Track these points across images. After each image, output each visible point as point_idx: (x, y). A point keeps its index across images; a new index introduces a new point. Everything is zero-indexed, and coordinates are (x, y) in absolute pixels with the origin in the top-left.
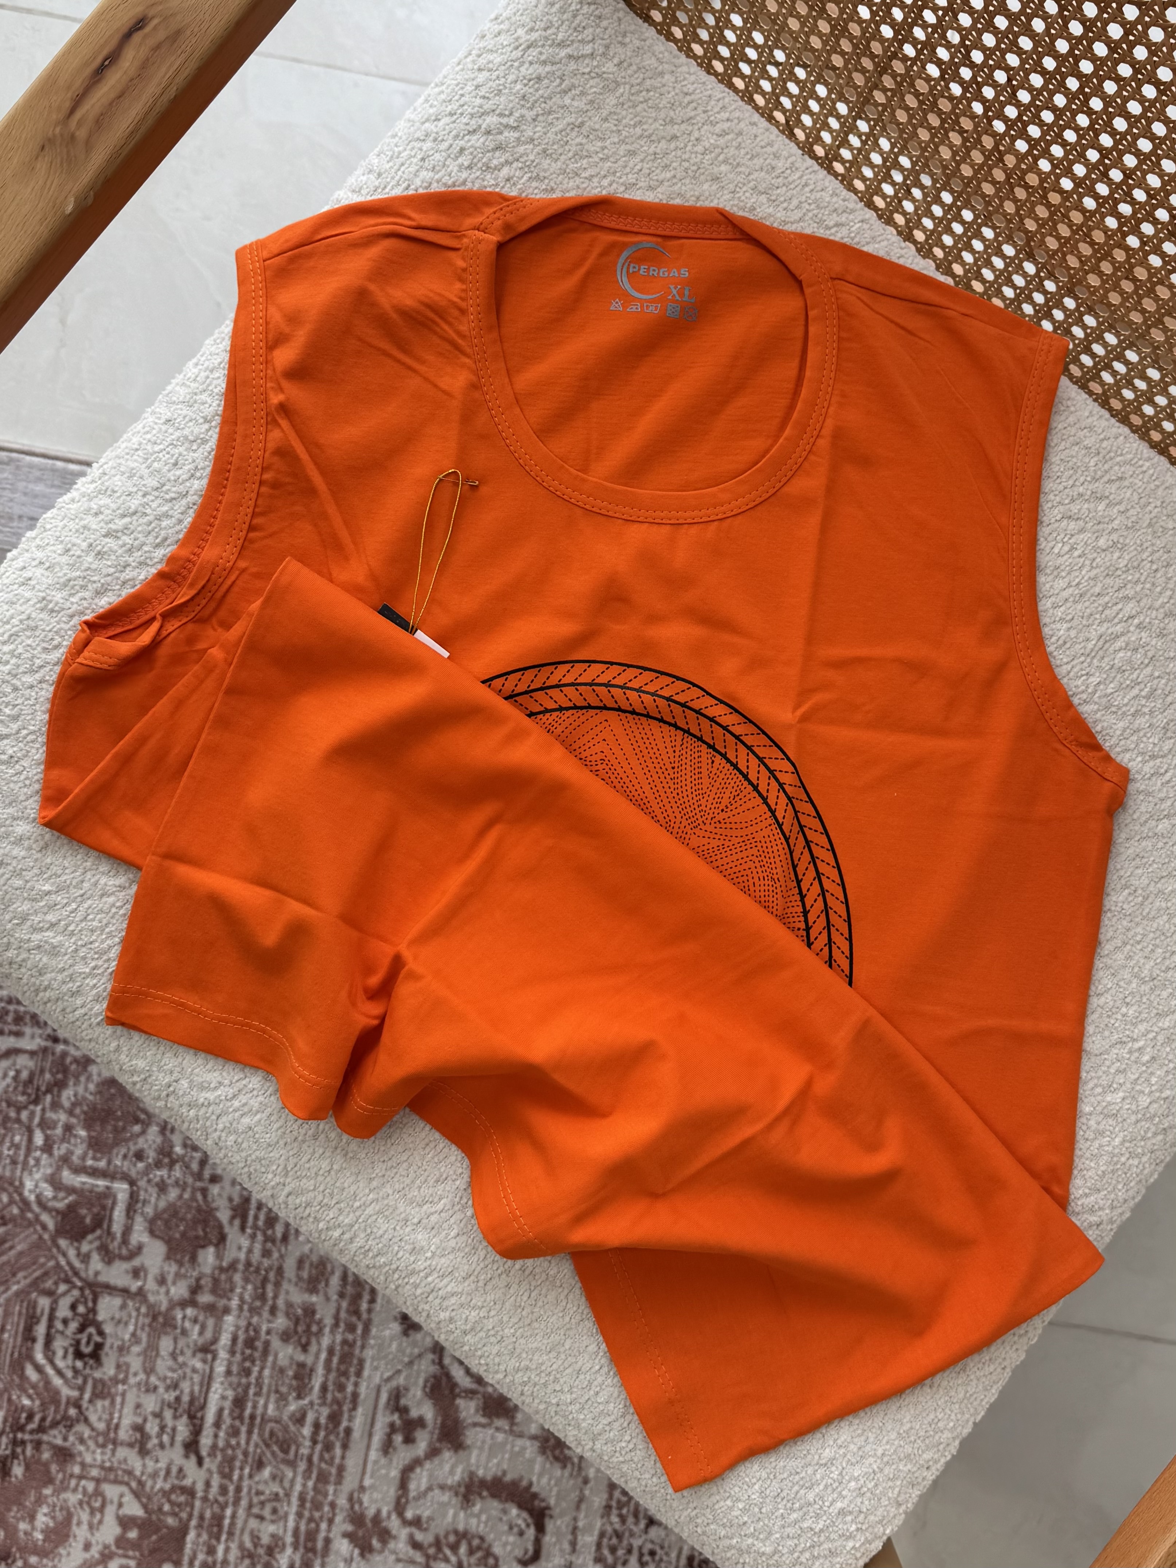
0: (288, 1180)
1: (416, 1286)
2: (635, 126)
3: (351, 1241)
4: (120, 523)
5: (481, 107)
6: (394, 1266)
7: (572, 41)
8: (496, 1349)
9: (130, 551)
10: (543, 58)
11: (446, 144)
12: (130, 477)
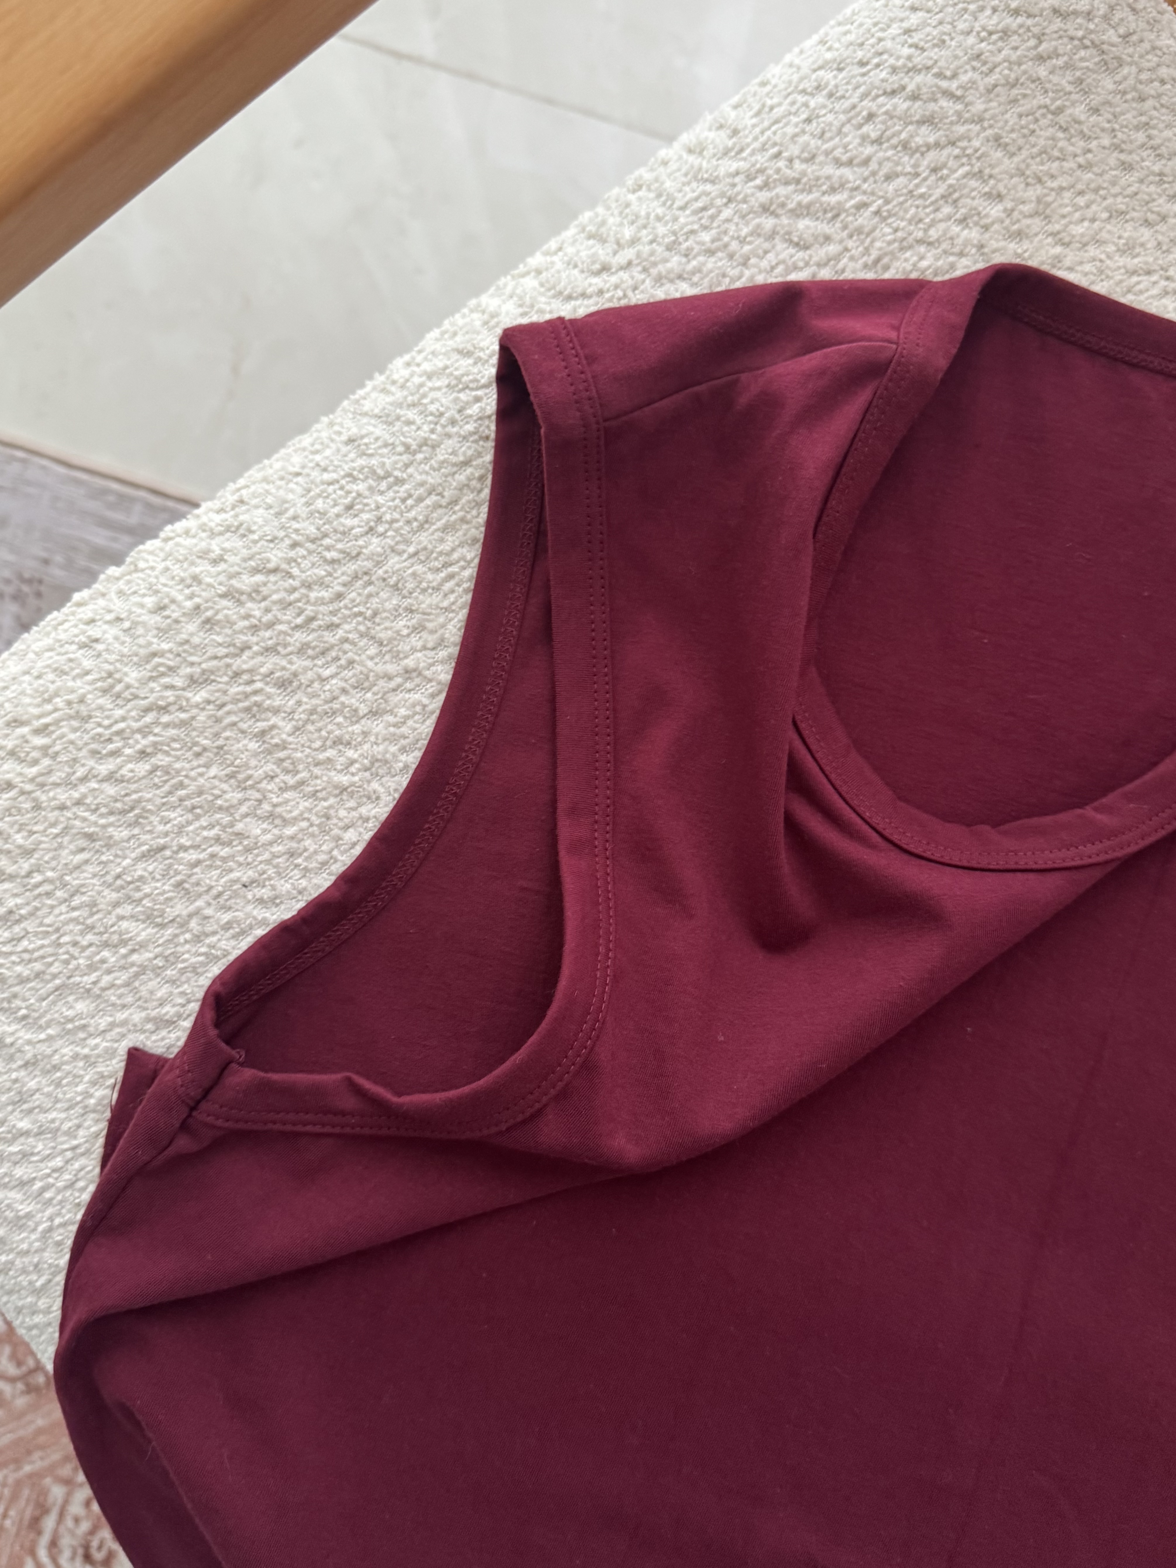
2: (1137, 128)
4: (249, 581)
5: (909, 58)
9: (255, 629)
11: (847, 104)
12: (278, 514)
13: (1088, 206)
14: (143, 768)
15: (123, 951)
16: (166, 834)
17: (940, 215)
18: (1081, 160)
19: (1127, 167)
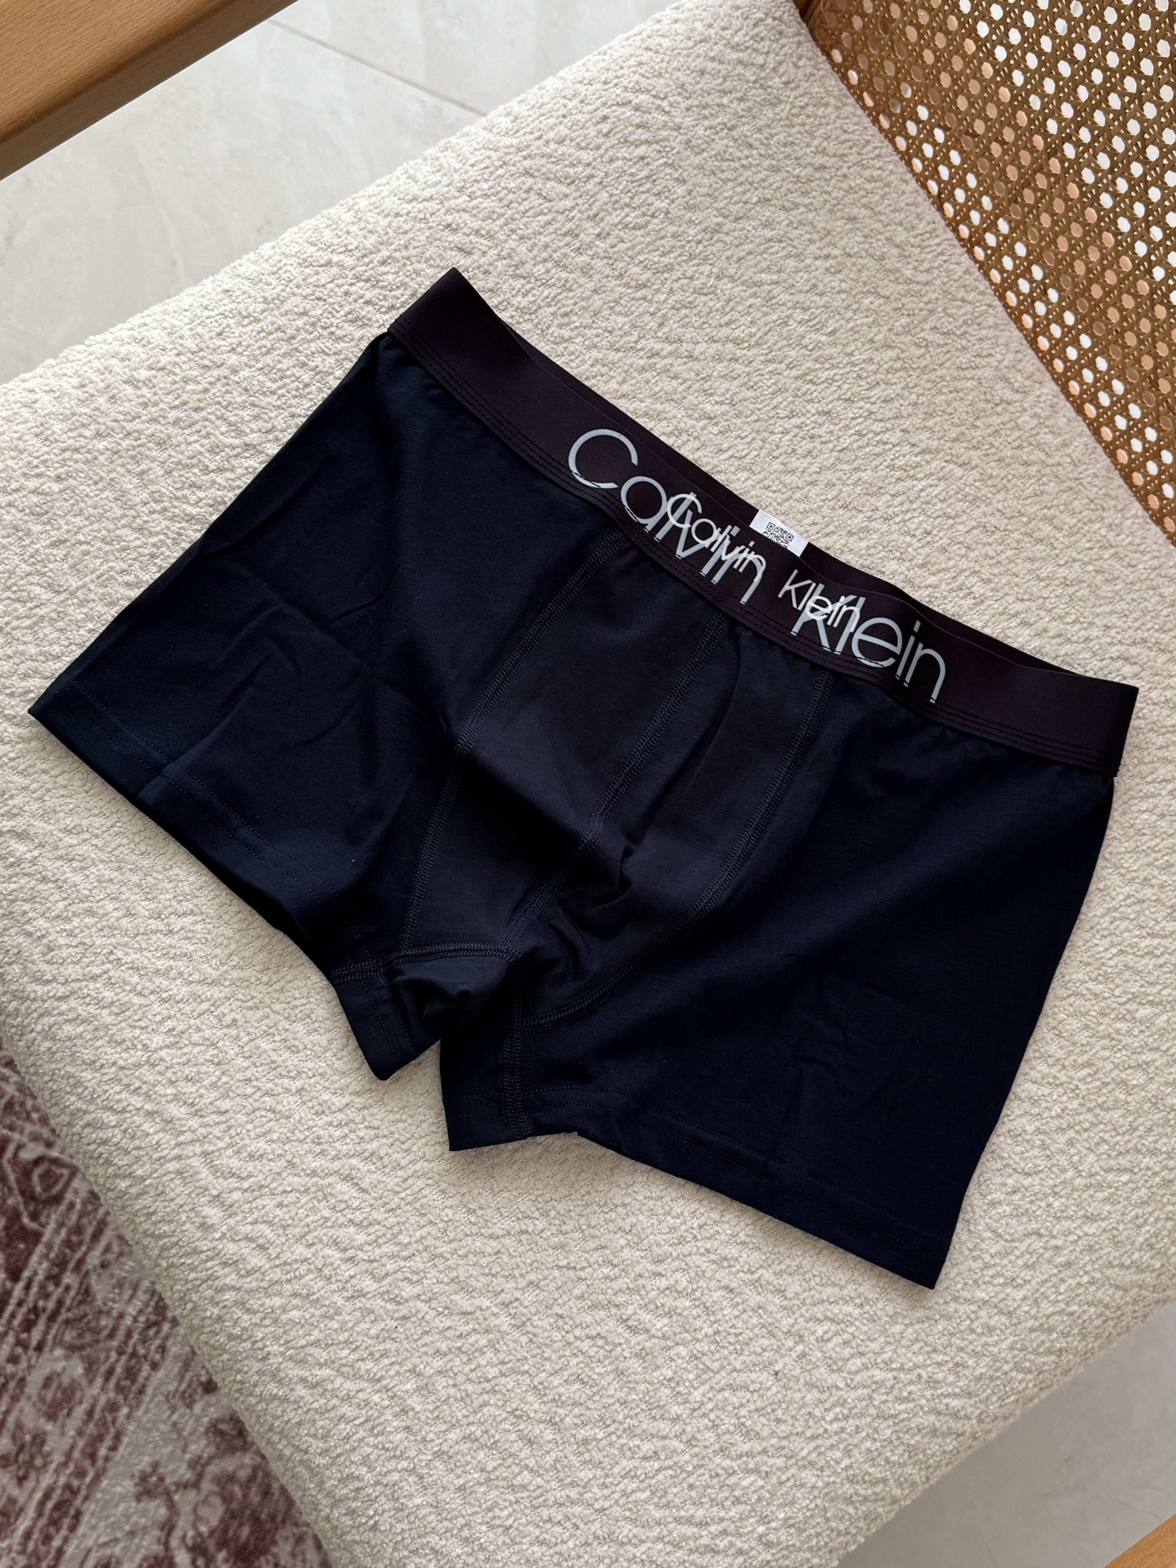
0: (92, 1108)
1: (193, 1268)
2: (785, 145)
3: (139, 1196)
4: (144, 374)
6: (175, 1239)
7: (747, 48)
8: (257, 1366)
9: (145, 405)
10: (712, 54)
11: (591, 108)
12: (170, 334)
13: (744, 193)
14: (56, 487)
15: (29, 605)
16: (68, 531)
17: (642, 189)
18: (744, 162)
19: (776, 170)
